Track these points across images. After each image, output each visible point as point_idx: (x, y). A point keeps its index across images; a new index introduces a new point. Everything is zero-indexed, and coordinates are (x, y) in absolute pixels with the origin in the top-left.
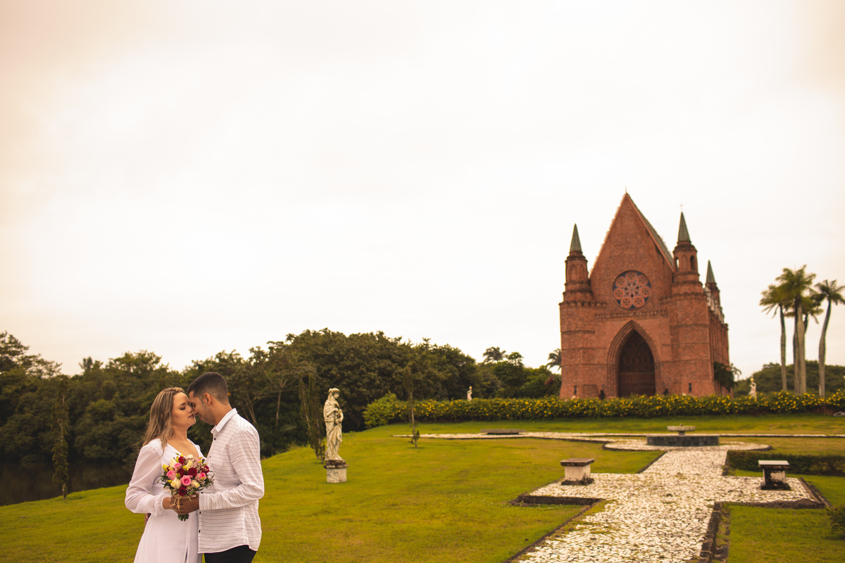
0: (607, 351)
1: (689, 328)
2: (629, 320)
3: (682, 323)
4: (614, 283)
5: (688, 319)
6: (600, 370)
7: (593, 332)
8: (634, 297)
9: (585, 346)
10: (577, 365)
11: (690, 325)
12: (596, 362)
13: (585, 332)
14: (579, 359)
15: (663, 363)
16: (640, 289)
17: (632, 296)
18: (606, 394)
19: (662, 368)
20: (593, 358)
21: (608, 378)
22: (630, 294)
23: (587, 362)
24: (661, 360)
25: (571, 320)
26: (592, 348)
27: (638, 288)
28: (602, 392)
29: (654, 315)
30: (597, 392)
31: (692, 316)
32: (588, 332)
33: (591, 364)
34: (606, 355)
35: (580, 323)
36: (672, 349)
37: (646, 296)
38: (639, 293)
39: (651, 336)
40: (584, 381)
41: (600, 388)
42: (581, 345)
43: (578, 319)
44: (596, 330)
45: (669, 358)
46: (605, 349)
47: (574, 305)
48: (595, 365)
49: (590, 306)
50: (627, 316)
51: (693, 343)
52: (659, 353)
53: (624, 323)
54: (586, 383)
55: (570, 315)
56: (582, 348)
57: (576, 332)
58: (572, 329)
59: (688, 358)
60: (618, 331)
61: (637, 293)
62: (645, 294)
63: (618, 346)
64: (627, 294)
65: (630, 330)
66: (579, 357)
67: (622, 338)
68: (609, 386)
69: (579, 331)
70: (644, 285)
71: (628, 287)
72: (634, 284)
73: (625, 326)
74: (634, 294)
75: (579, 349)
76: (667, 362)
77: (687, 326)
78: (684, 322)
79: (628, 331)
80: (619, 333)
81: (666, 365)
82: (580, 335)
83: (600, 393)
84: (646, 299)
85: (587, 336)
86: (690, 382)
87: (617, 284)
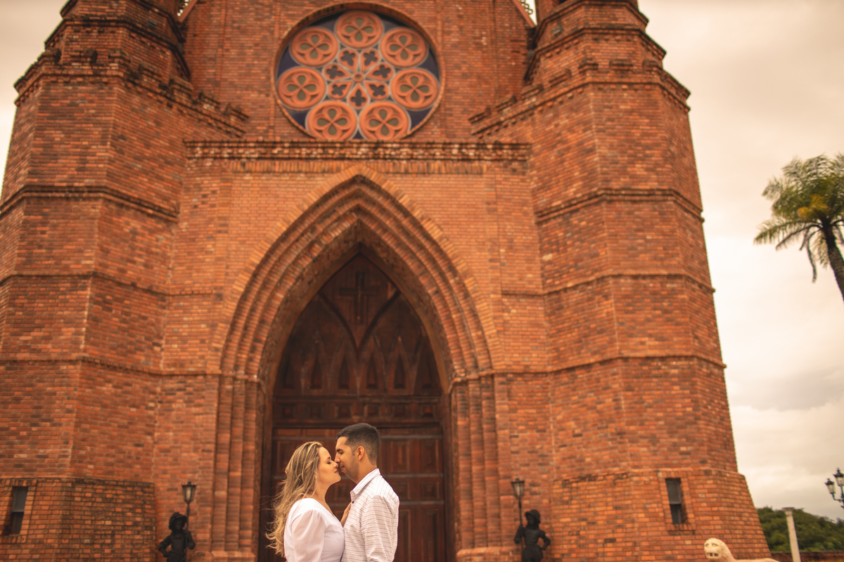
0: (229, 308)
1: (645, 210)
2: (348, 172)
3: (614, 185)
4: (286, 44)
5: (639, 169)
6: (179, 404)
7: (168, 217)
8: (367, 106)
9: (111, 272)
10: (54, 363)
11: (651, 193)
12: (162, 367)
13: (124, 202)
14: (68, 332)
15: (511, 376)
16: (394, 76)
17: (358, 99)
18: (202, 536)
19: (502, 405)
20: (154, 339)
21: (218, 447)
22: (350, 93)
23: (111, 357)
24: (499, 366)
25: (58, 136)
26: (149, 291)
27: (383, 71)
28: (179, 522)
29: (467, 159)
30: (152, 524)
31: (656, 156)
32: (141, 206)
33: (137, 372)
34: (223, 328)
35: (103, 152)
36: (555, 311)
37: (417, 105)
38: (389, 90)
39: (448, 248)
40: (78, 460)
41: (171, 503)
42: (89, 261)
43: (97, 132)
44: (184, 210)
45: (538, 359)
46: (220, 297)
47: (87, 69)
48: (157, 375)
49: (171, 101)
50: (342, 158)
51: (672, 277)
52: (490, 330)
53: (326, 184)
54: (89, 470)
55: (58, 114)
56: (95, 276)
57: (74, 193)
58: (59, 180)
59: (650, 347)
60: (293, 218)
61: (378, 91)
62: (415, 97)
63: (281, 296)
64: (338, 90)
65: (346, 225)
66: (69, 322)
67: (306, 262)
68: (222, 494)
69: (90, 189)
70: (411, 62)
71: (344, 67)
72: (370, 57)
73: (326, 198)
74: (367, 92)
75: (77, 280)
76: (525, 374)
77: (634, 197)
78: (624, 180)
79: (338, 233)
80: (293, 228)
81: (519, 388)
82: (96, 208)
83: (166, 531)
84: (417, 116)
85: (131, 223)
86: (673, 472)
87: (296, 51)
